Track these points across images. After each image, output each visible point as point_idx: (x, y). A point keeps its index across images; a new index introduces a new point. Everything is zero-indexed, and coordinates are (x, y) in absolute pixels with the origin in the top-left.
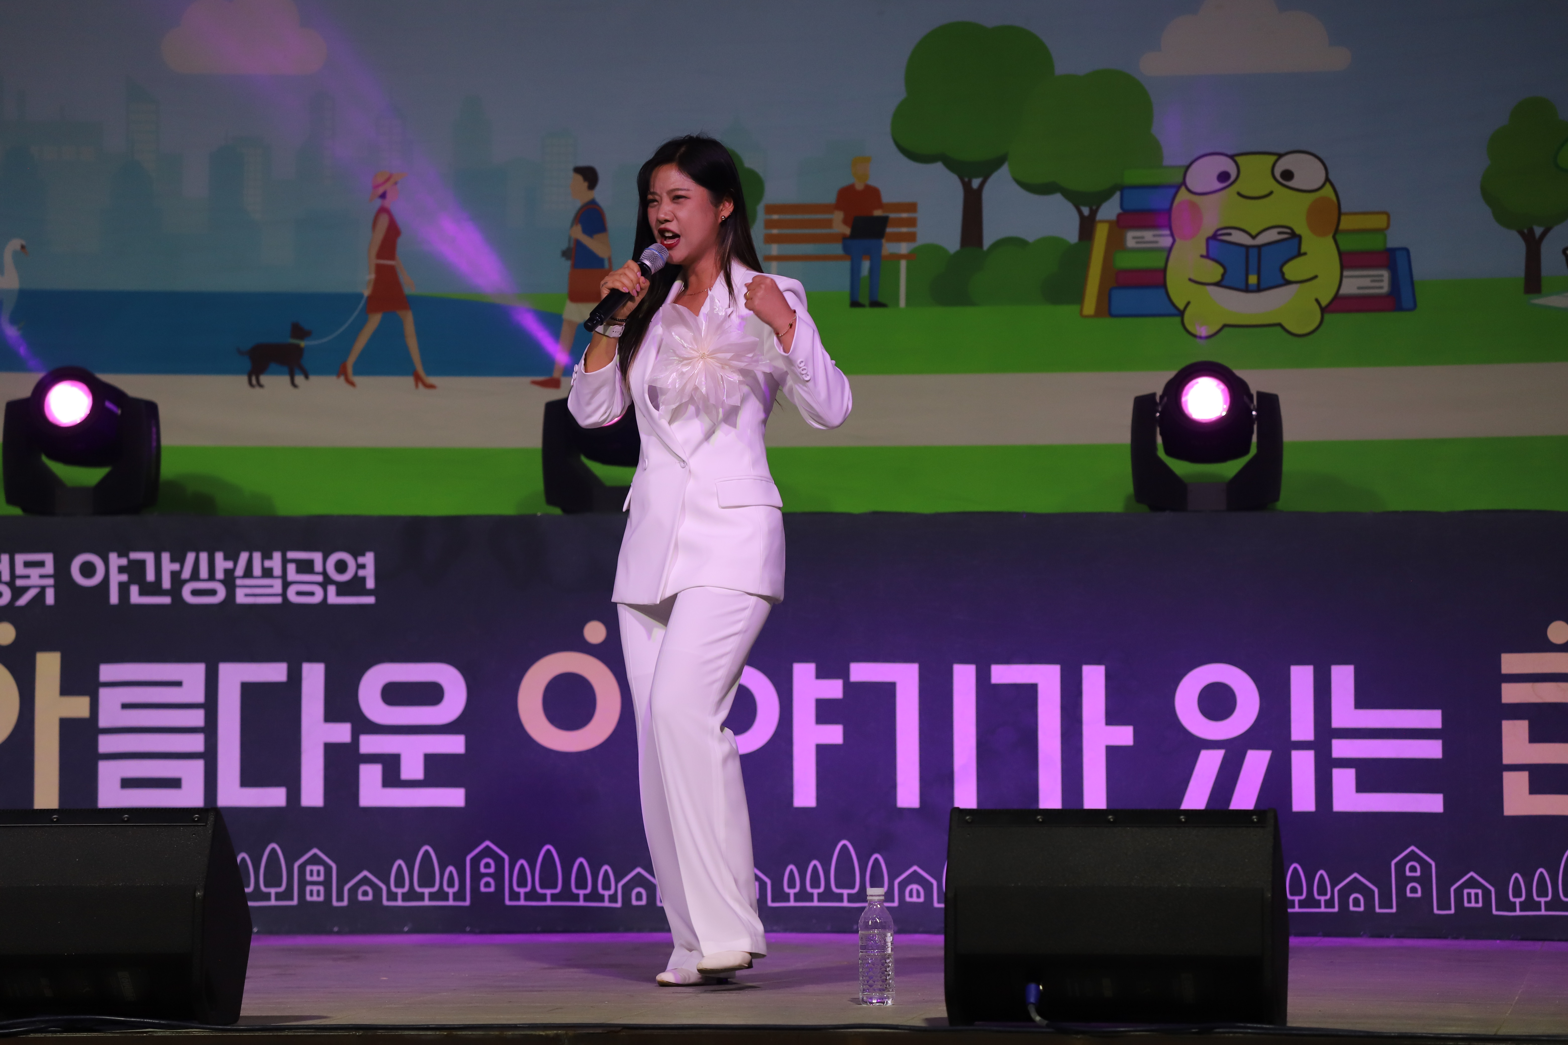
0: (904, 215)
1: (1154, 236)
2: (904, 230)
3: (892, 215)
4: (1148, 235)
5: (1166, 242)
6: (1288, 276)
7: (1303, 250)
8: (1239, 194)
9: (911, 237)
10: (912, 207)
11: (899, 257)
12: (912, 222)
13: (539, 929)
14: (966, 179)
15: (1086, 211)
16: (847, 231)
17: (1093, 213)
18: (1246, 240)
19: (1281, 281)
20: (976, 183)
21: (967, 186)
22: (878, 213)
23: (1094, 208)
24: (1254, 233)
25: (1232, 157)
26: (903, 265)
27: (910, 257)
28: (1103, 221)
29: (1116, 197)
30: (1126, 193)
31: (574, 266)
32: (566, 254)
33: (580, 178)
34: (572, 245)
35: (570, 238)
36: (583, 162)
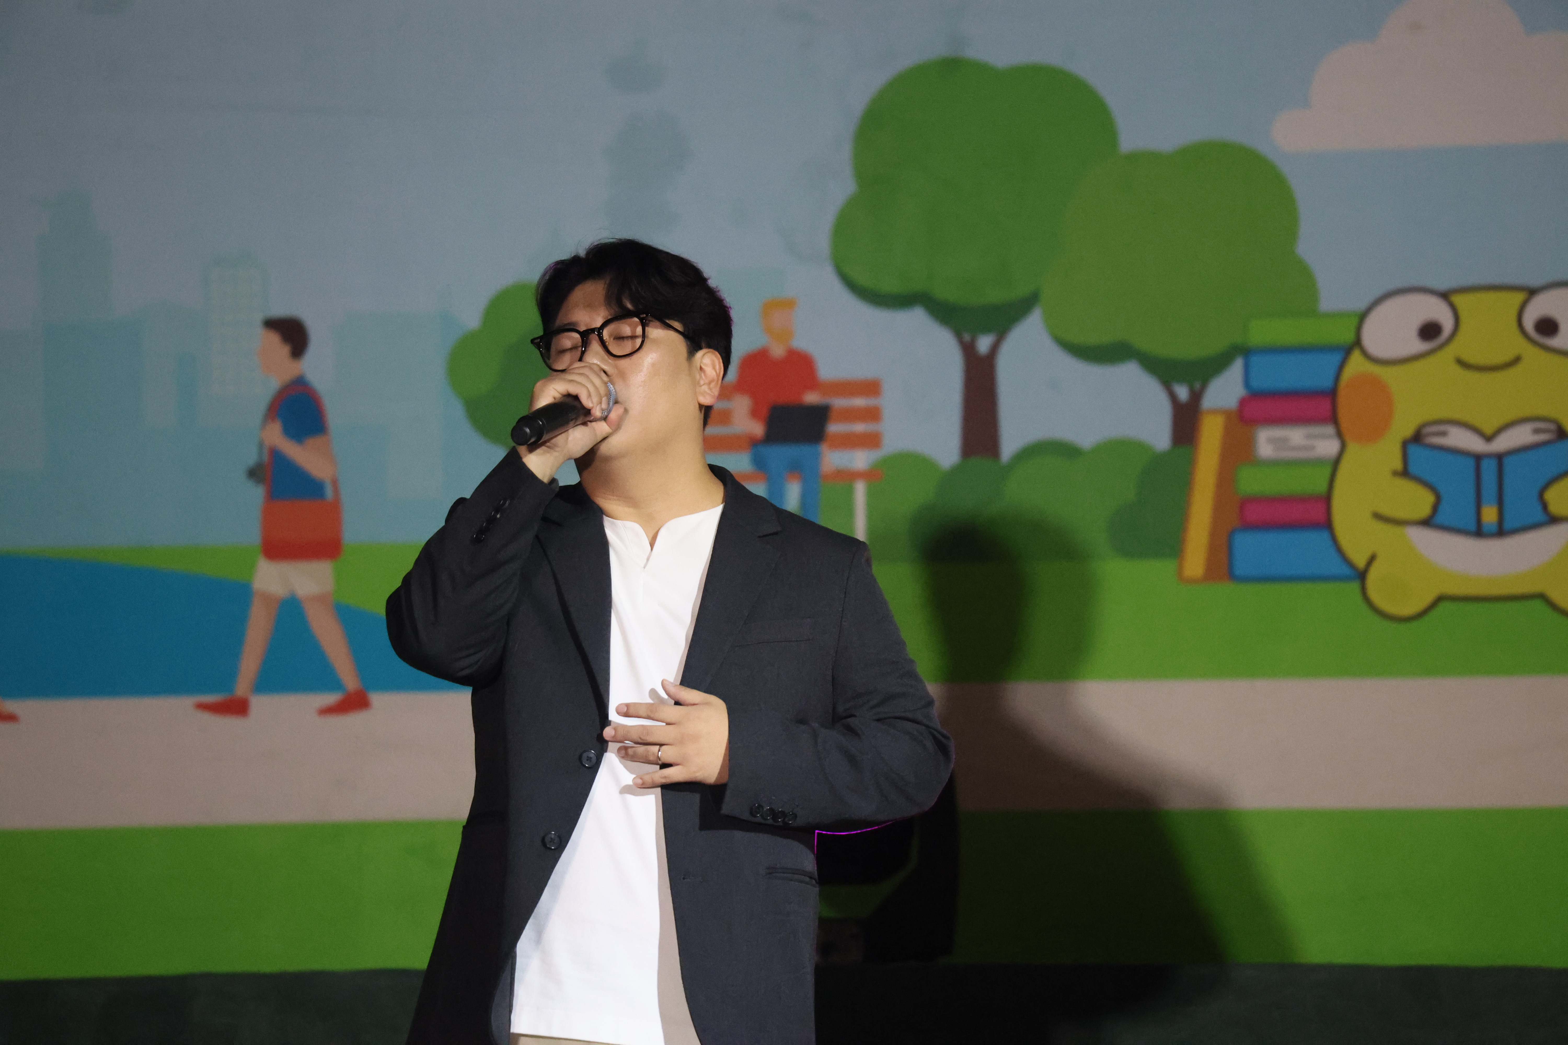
0: (859, 402)
1: (1308, 437)
2: (859, 428)
3: (837, 402)
4: (1296, 435)
5: (1328, 447)
6: (1556, 509)
8: (1458, 362)
9: (872, 441)
10: (871, 388)
11: (848, 477)
12: (873, 414)
14: (967, 338)
15: (1183, 393)
16: (758, 429)
17: (1196, 397)
18: (1474, 444)
19: (1542, 518)
20: (984, 344)
21: (968, 350)
22: (811, 398)
23: (1196, 387)
24: (1488, 430)
25: (1445, 296)
26: (860, 489)
27: (870, 475)
28: (1215, 412)
29: (1237, 368)
30: (1255, 359)
31: (271, 496)
32: (255, 474)
33: (274, 338)
34: (266, 458)
35: (261, 445)
36: (280, 310)
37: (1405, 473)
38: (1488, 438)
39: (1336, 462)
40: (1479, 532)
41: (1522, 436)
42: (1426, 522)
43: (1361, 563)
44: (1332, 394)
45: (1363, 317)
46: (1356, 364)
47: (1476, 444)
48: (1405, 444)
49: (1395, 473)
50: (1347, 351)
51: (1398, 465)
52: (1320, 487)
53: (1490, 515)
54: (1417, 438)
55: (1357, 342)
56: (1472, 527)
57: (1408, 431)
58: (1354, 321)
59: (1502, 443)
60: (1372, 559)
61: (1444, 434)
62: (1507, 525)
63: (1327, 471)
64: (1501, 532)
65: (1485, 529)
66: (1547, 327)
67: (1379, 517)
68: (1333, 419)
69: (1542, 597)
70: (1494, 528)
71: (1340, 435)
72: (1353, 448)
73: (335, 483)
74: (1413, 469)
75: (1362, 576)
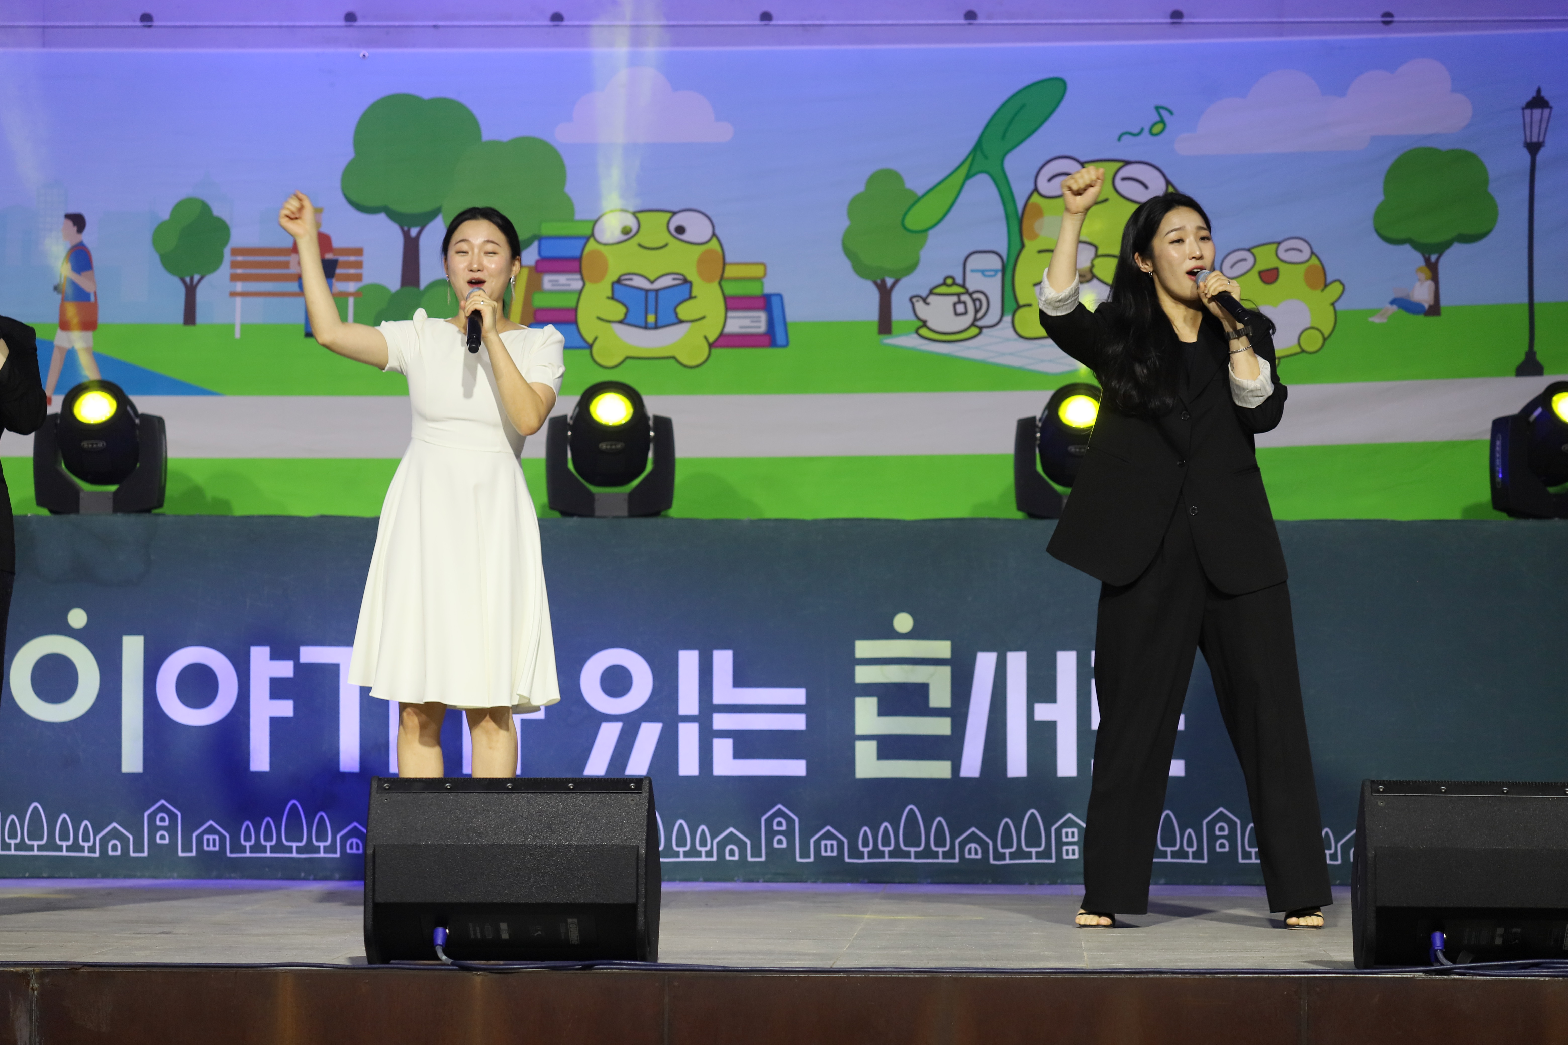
0: (352, 258)
1: (568, 280)
2: (352, 271)
4: (562, 279)
5: (578, 285)
6: (682, 316)
7: (694, 294)
8: (640, 245)
9: (358, 278)
10: (359, 252)
11: (346, 295)
12: (359, 265)
13: (27, 875)
14: (406, 228)
19: (675, 320)
20: (414, 232)
21: (406, 234)
22: (329, 256)
24: (652, 278)
25: (634, 214)
26: (350, 302)
27: (357, 294)
29: (534, 246)
30: (543, 242)
31: (64, 300)
32: (57, 290)
33: (70, 223)
34: (63, 281)
35: (62, 276)
36: (73, 210)
37: (613, 298)
38: (652, 282)
39: (581, 292)
40: (646, 327)
41: (667, 281)
42: (621, 322)
43: (590, 341)
44: (579, 259)
45: (596, 222)
46: (591, 245)
47: (646, 285)
48: (613, 284)
49: (608, 298)
50: (587, 239)
51: (610, 294)
52: (572, 304)
53: (651, 318)
54: (619, 281)
55: (593, 235)
56: (643, 324)
57: (615, 278)
58: (591, 225)
59: (658, 285)
60: (596, 339)
61: (631, 279)
62: (659, 324)
63: (576, 296)
64: (656, 327)
65: (649, 326)
66: (680, 230)
67: (599, 318)
68: (579, 271)
69: (674, 358)
70: (653, 326)
71: (582, 279)
72: (588, 285)
73: (95, 293)
74: (616, 296)
75: (590, 347)
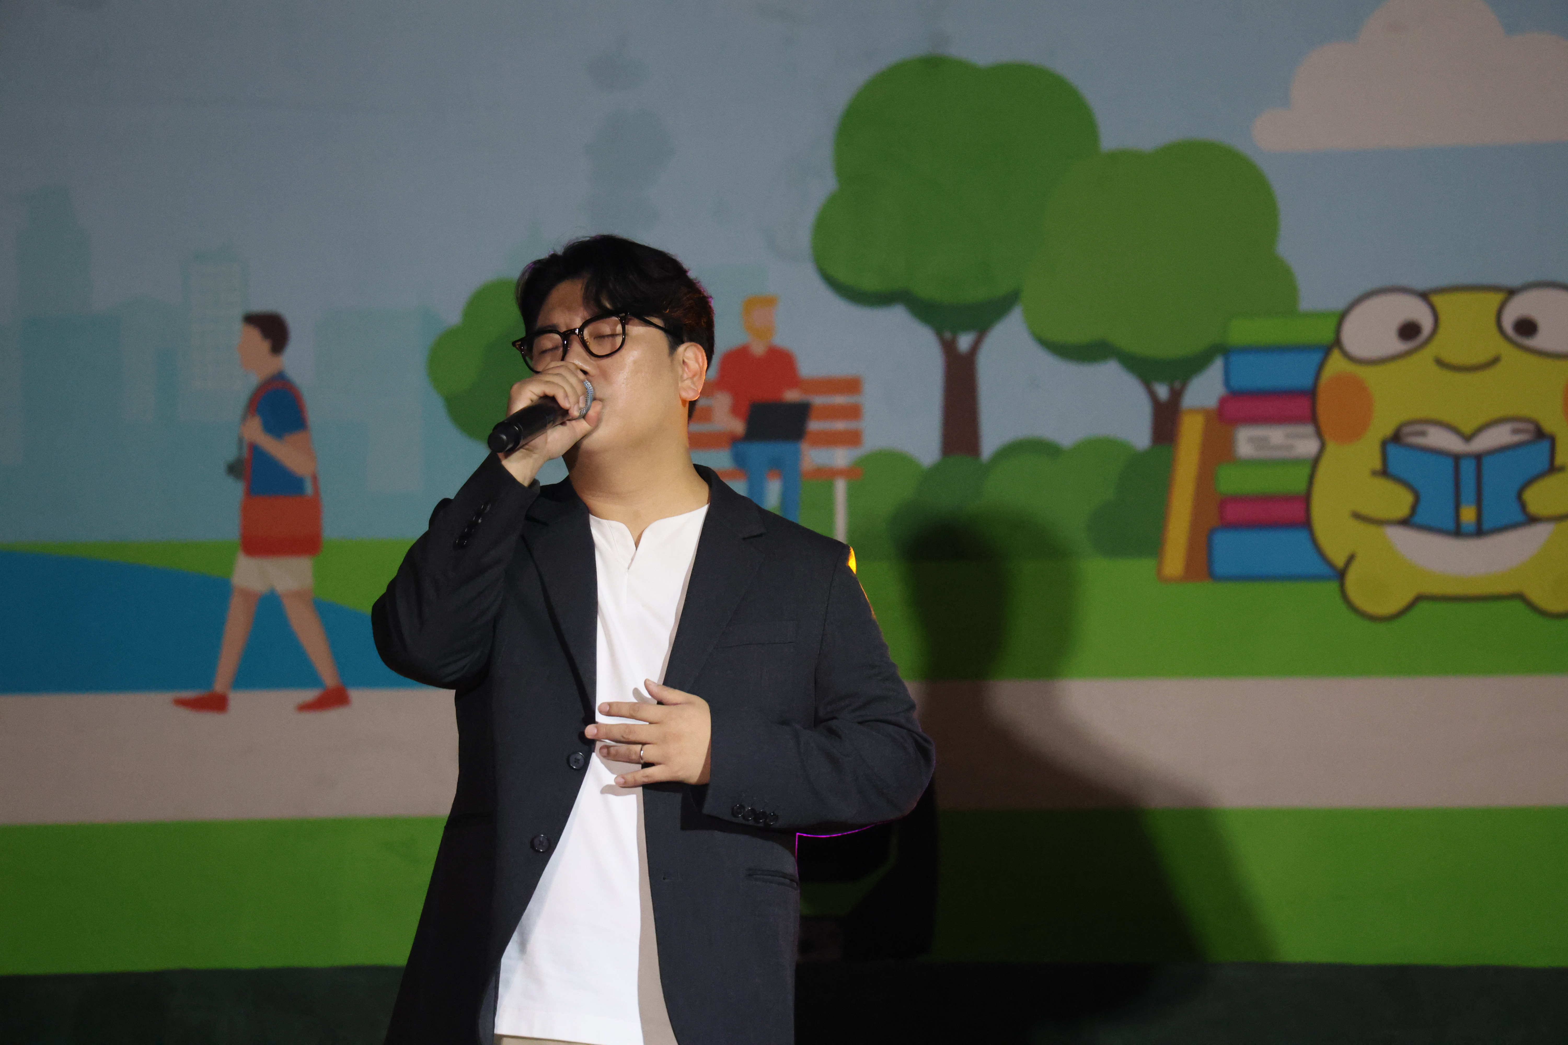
0: (839, 400)
1: (1288, 436)
2: (840, 425)
3: (819, 400)
4: (1275, 434)
5: (1308, 446)
7: (1559, 462)
8: (1438, 362)
9: (852, 439)
10: (852, 385)
11: (828, 474)
12: (854, 412)
14: (948, 336)
15: (1163, 392)
16: (738, 426)
17: (1176, 395)
18: (1454, 444)
19: (1520, 518)
20: (965, 342)
21: (949, 348)
22: (792, 396)
23: (1177, 385)
24: (1467, 430)
25: (1424, 296)
26: (841, 487)
27: (851, 473)
28: (1195, 411)
29: (1217, 368)
30: (1235, 359)
31: (250, 493)
32: (234, 469)
33: (255, 334)
34: (245, 453)
35: (240, 440)
37: (1384, 473)
38: (1467, 438)
39: (1316, 461)
40: (1458, 532)
41: (1501, 436)
42: (1405, 522)
43: (1340, 562)
44: (1311, 394)
45: (1342, 316)
46: (1336, 364)
48: (1384, 444)
49: (1375, 473)
50: (1327, 351)
51: (1377, 464)
52: (1300, 486)
53: (1468, 515)
54: (1396, 438)
55: (1337, 343)
56: (1451, 527)
57: (1388, 432)
58: (1334, 321)
59: (1482, 443)
60: (1351, 558)
61: (1423, 434)
62: (1487, 525)
63: (1306, 470)
64: (1480, 532)
65: (1464, 529)
67: (1357, 516)
68: (1312, 418)
69: (1521, 597)
70: (1473, 528)
71: (1319, 434)
72: (1333, 447)
73: (315, 479)
74: (1393, 469)
75: (1341, 575)
